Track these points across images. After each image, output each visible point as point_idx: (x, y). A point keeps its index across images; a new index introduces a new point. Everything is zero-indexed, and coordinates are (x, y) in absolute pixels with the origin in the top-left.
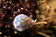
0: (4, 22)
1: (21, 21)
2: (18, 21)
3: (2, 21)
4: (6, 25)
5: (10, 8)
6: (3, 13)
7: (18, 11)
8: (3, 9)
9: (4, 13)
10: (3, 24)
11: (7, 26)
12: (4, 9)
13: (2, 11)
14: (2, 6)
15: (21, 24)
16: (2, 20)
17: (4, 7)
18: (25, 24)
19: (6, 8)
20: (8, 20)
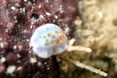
0: (10, 38)
1: (47, 38)
2: (40, 37)
3: (7, 35)
4: (15, 44)
5: (24, 11)
6: (10, 20)
7: (40, 19)
8: (10, 11)
9: (12, 20)
10: (9, 43)
11: (17, 47)
12: (12, 12)
13: (9, 16)
14: (9, 5)
15: (46, 44)
16: (7, 33)
17: (13, 8)
18: (55, 44)
19: (17, 10)
20: (19, 35)
